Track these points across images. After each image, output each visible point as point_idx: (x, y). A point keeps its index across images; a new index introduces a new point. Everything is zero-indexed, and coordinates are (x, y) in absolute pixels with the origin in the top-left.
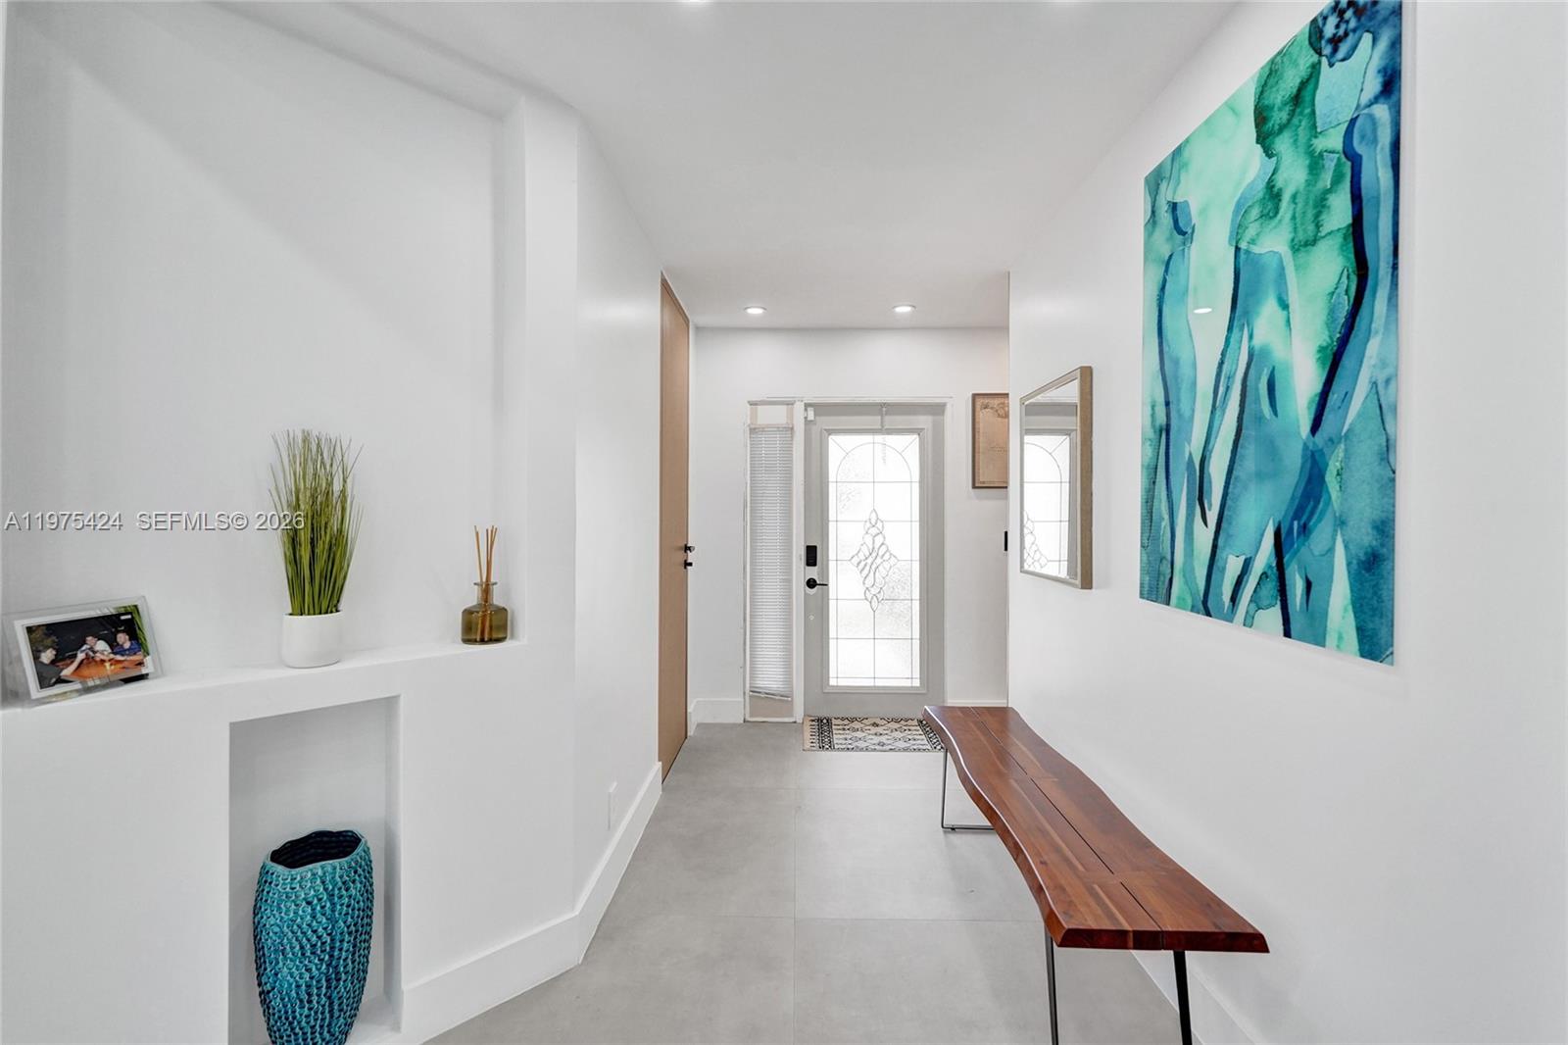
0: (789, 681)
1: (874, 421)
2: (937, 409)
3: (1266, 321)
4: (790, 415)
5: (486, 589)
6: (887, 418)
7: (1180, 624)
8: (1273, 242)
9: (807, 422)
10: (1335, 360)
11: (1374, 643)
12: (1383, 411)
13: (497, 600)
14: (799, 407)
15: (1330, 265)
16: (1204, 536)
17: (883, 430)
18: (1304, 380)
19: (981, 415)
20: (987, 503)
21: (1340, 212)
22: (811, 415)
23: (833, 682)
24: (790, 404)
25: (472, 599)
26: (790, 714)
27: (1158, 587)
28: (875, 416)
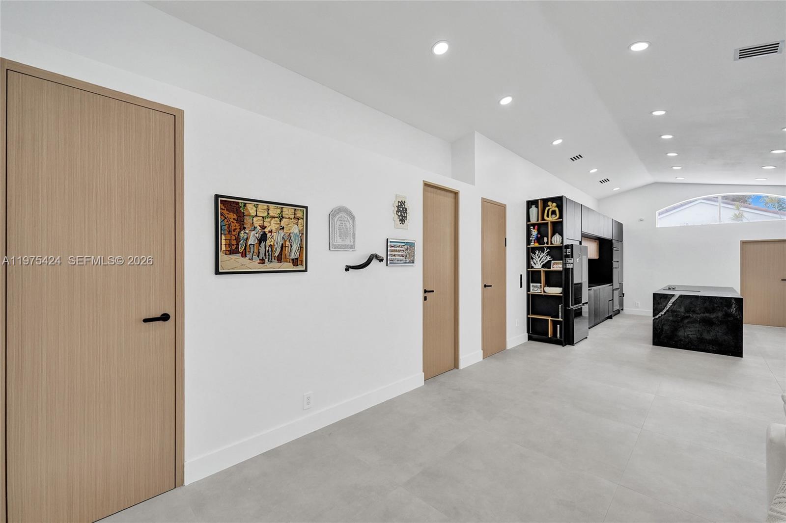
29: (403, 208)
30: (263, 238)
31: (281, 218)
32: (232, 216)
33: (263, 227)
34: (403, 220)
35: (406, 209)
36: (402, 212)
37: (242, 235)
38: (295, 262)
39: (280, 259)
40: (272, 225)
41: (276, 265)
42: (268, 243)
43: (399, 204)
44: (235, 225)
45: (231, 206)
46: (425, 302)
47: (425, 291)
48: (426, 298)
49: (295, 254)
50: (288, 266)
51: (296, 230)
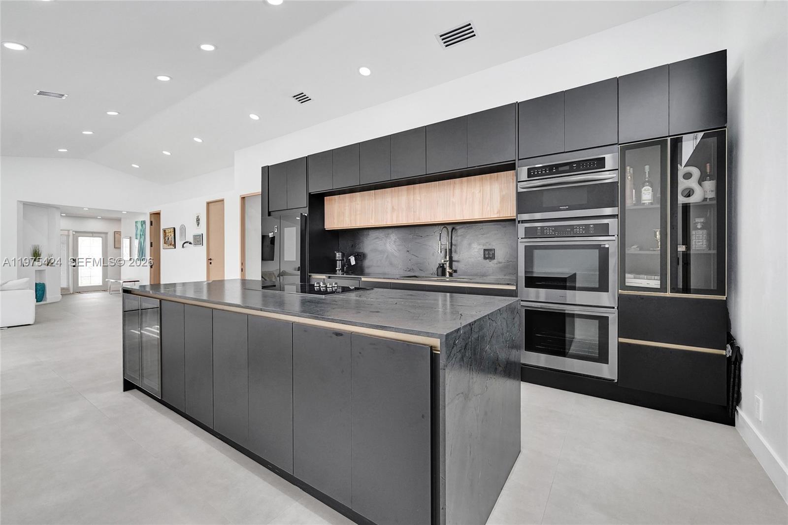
0: (69, 285)
1: (91, 235)
2: (106, 233)
3: (141, 240)
4: (68, 233)
6: (94, 235)
8: (142, 233)
9: (73, 234)
14: (71, 232)
15: (143, 237)
17: (92, 237)
18: (143, 244)
19: (116, 235)
20: (116, 251)
21: (144, 234)
22: (74, 233)
23: (80, 285)
24: (69, 231)
26: (69, 291)
28: (93, 234)
29: (198, 219)
31: (171, 232)
32: (165, 233)
34: (198, 225)
36: (198, 221)
37: (166, 238)
38: (173, 245)
39: (171, 245)
41: (170, 247)
43: (197, 217)
44: (165, 236)
45: (165, 231)
46: (210, 265)
47: (211, 259)
48: (211, 263)
49: (173, 243)
50: (172, 247)
51: (173, 235)
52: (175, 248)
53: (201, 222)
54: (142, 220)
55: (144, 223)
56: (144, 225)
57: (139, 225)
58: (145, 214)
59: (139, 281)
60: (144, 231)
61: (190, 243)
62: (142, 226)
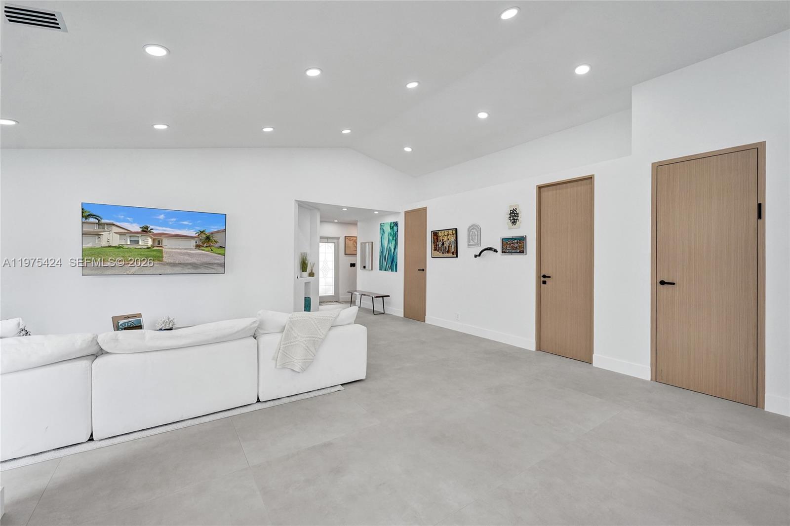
1: (326, 240)
2: (338, 239)
3: (390, 245)
5: (312, 270)
6: (329, 240)
7: (383, 272)
8: (391, 238)
10: (395, 249)
11: (396, 271)
12: (397, 252)
13: (313, 271)
15: (394, 242)
16: (385, 263)
17: (327, 242)
18: (393, 251)
19: (346, 240)
20: (347, 258)
21: (395, 239)
25: (310, 272)
27: (381, 269)
28: (326, 239)
29: (514, 214)
30: (443, 244)
31: (448, 235)
32: (435, 237)
33: (443, 240)
34: (514, 222)
35: (518, 214)
36: (514, 216)
37: (438, 244)
38: (453, 253)
39: (448, 252)
40: (445, 239)
41: (447, 255)
42: (445, 245)
43: (512, 212)
44: (436, 240)
45: (435, 234)
46: (543, 285)
47: (544, 276)
48: (544, 282)
49: (453, 250)
50: (451, 255)
51: (453, 239)
52: (457, 257)
53: (522, 218)
54: (393, 221)
55: (396, 224)
56: (395, 228)
57: (387, 229)
58: (398, 213)
59: (389, 296)
60: (395, 236)
61: (496, 251)
62: (392, 228)
